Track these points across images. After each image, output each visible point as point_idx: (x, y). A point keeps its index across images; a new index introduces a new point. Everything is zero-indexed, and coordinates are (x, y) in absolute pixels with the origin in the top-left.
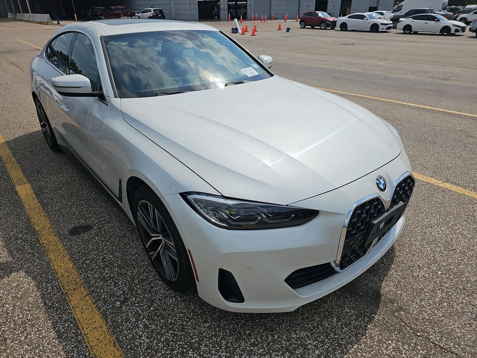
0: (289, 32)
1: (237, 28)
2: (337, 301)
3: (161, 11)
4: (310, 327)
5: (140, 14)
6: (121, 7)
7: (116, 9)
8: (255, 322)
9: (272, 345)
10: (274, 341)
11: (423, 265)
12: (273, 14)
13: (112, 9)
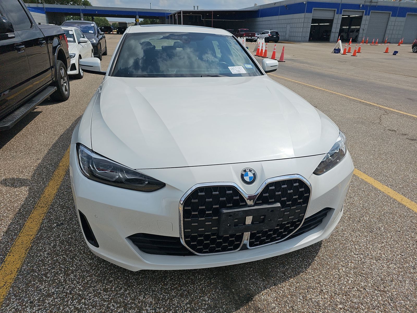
0: (396, 55)
1: (340, 49)
2: (205, 287)
3: (277, 33)
4: (160, 297)
5: (259, 35)
6: (245, 29)
7: (241, 31)
8: (124, 274)
9: (118, 297)
10: (123, 294)
11: (327, 292)
12: (387, 38)
13: (239, 30)
